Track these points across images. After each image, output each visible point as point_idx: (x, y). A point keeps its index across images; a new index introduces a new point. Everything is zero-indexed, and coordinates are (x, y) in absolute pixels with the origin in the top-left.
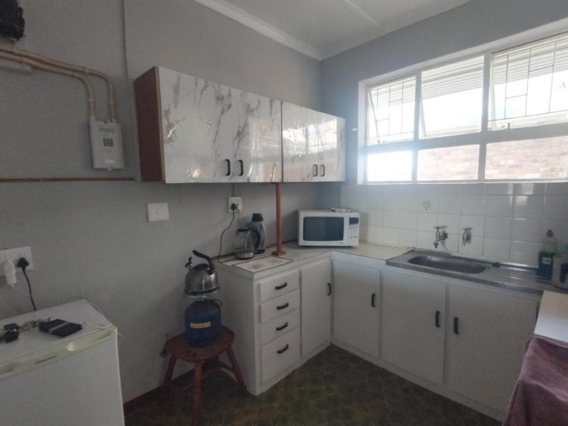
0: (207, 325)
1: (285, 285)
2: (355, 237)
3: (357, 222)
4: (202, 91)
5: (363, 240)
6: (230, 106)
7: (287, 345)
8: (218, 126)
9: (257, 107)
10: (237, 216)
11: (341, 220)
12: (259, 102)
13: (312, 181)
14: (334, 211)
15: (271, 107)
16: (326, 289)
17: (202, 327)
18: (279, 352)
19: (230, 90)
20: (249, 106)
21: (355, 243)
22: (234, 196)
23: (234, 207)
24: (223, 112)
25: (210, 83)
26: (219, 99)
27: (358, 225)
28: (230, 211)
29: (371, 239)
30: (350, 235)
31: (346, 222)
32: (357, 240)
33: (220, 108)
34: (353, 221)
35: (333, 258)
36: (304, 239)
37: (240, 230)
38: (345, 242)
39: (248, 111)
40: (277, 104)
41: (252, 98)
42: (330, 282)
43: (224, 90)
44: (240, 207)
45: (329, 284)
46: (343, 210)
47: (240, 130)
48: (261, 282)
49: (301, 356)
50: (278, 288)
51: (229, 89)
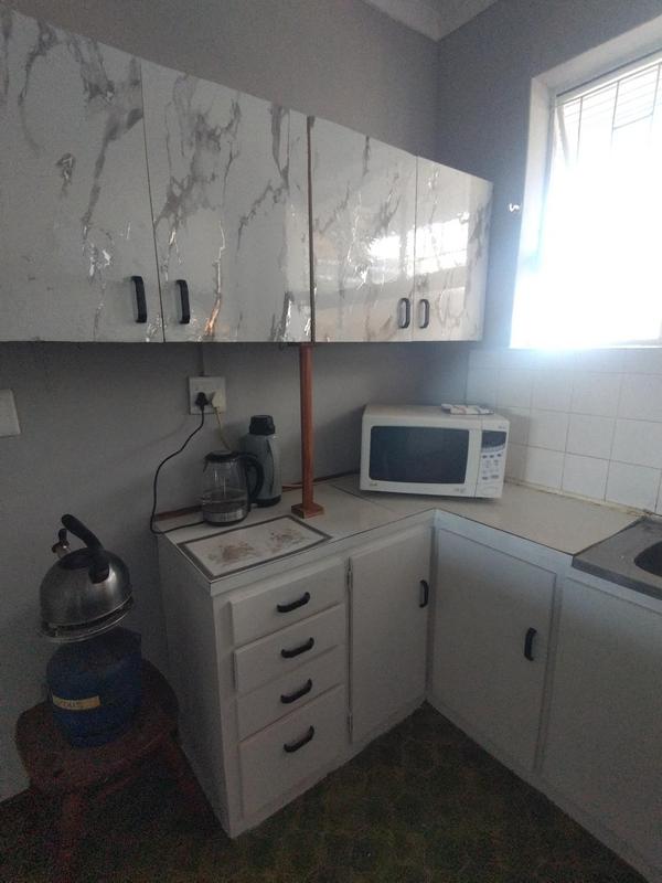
0: (91, 703)
1: (305, 600)
2: (495, 477)
3: (503, 441)
4: (32, 56)
5: (513, 479)
6: (136, 116)
7: (312, 729)
8: (97, 175)
9: (230, 125)
10: (211, 423)
11: (463, 436)
12: (236, 110)
13: (395, 339)
14: (447, 411)
15: (276, 131)
16: (415, 592)
17: (77, 708)
18: (289, 749)
19: (134, 68)
20: (202, 118)
21: (494, 489)
22: (202, 375)
23: (202, 401)
24: (112, 134)
25: (60, 34)
26: (97, 89)
27: (503, 450)
28: (195, 409)
29: (533, 477)
30: (482, 473)
31: (475, 442)
32: (499, 483)
33: (104, 117)
34: (492, 439)
35: (436, 524)
36: (373, 476)
37: (213, 458)
38: (468, 488)
39: (199, 136)
40: (294, 121)
41: (214, 99)
42: (427, 579)
43: (116, 63)
44: (219, 401)
45: (423, 582)
46: (470, 410)
47: (177, 192)
48: (235, 599)
49: (350, 741)
50: (282, 609)
51: (133, 62)
